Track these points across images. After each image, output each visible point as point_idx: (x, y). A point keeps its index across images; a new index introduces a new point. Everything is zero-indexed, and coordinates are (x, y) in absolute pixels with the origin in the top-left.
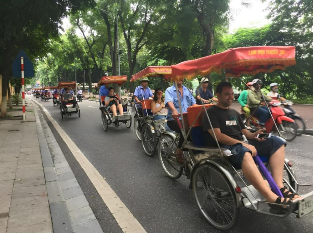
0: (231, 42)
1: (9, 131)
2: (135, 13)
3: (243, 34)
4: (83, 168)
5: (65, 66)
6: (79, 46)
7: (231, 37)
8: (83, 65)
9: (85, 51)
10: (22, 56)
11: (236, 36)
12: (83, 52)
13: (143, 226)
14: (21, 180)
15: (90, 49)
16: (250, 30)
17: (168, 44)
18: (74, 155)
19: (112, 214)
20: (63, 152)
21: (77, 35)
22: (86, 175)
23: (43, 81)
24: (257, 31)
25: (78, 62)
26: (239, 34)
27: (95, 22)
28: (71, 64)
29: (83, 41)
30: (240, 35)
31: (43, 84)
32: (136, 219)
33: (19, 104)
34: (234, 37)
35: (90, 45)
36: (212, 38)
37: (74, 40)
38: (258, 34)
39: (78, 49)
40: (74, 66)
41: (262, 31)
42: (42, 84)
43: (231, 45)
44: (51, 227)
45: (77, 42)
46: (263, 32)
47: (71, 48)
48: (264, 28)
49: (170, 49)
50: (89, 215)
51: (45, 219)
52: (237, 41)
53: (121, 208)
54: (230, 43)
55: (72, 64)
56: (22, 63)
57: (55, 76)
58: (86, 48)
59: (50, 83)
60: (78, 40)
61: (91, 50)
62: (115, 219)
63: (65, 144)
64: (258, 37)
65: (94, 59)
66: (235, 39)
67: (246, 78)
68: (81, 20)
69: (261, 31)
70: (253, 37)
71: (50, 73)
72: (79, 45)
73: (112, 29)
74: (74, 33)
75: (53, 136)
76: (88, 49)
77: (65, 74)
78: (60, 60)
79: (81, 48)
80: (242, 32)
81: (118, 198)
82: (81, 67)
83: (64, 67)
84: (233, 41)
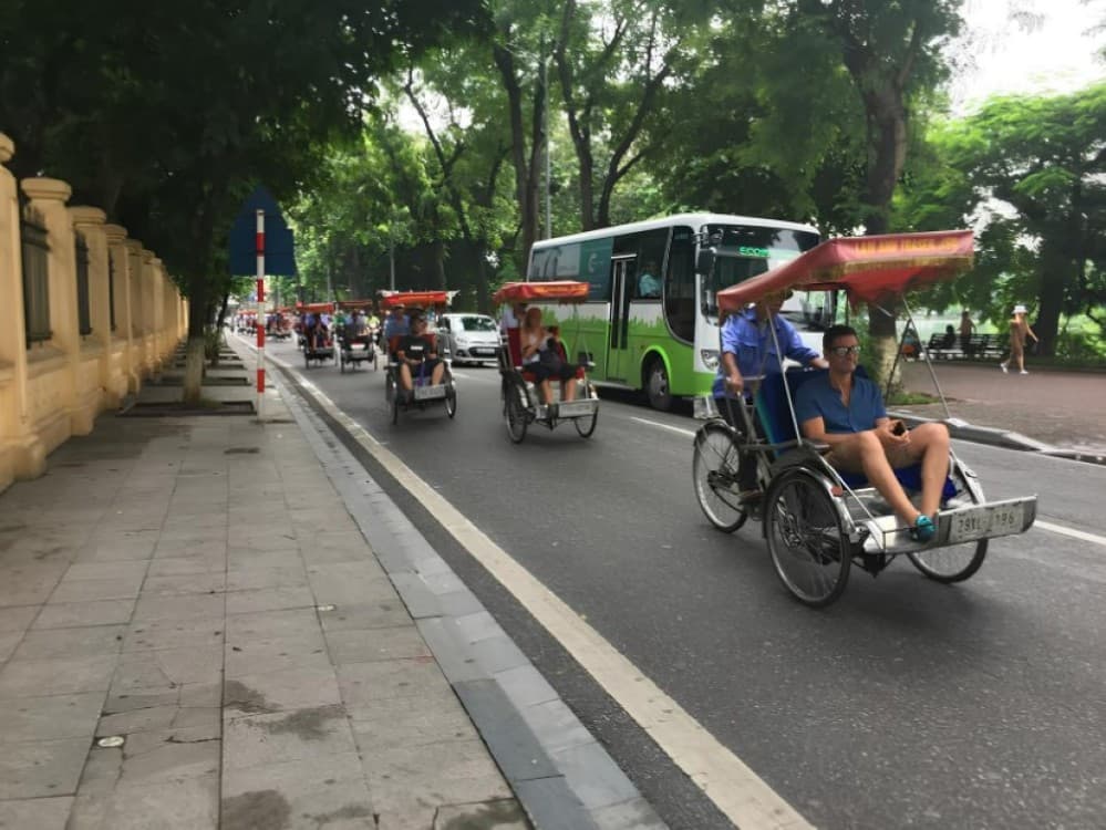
0: (962, 145)
1: (228, 452)
2: (611, 48)
3: (1011, 117)
4: (502, 581)
5: (358, 232)
6: (407, 164)
7: (963, 128)
8: (418, 230)
9: (429, 182)
10: (260, 208)
11: (983, 123)
12: (422, 187)
13: (758, 771)
14: (335, 608)
15: (446, 176)
16: (1035, 102)
17: (730, 158)
18: (458, 537)
19: (643, 729)
20: (416, 525)
21: (401, 128)
22: (518, 603)
23: (278, 284)
24: (1066, 104)
25: (403, 218)
26: (992, 116)
27: (467, 80)
28: (378, 225)
29: (421, 145)
30: (996, 118)
31: (279, 293)
32: (729, 747)
33: (221, 362)
34: (971, 128)
35: (447, 160)
36: (901, 135)
37: (393, 144)
38: (1069, 116)
39: (404, 174)
40: (386, 233)
41: (1083, 104)
42: (276, 291)
43: (961, 156)
44: (487, 754)
45: (402, 152)
46: (1086, 110)
47: (380, 171)
48: (1090, 94)
49: (736, 174)
50: (570, 726)
51: (459, 728)
52: (988, 143)
53: (669, 712)
54: (958, 149)
55: (383, 227)
56: (261, 229)
57: (322, 267)
58: (432, 173)
59: (302, 288)
60: (405, 145)
61: (450, 178)
62: (657, 745)
63: (415, 499)
64: (1068, 129)
65: (458, 207)
66: (976, 134)
67: (1013, 276)
68: (418, 75)
69: (1078, 104)
70: (1048, 128)
71: (304, 255)
72: (408, 160)
73: (526, 105)
74: (394, 121)
75: (366, 474)
76: (440, 176)
77: (356, 262)
78: (342, 213)
79: (415, 170)
80: (1006, 108)
81: (648, 681)
82: (410, 235)
83: (355, 235)
84: (970, 142)
